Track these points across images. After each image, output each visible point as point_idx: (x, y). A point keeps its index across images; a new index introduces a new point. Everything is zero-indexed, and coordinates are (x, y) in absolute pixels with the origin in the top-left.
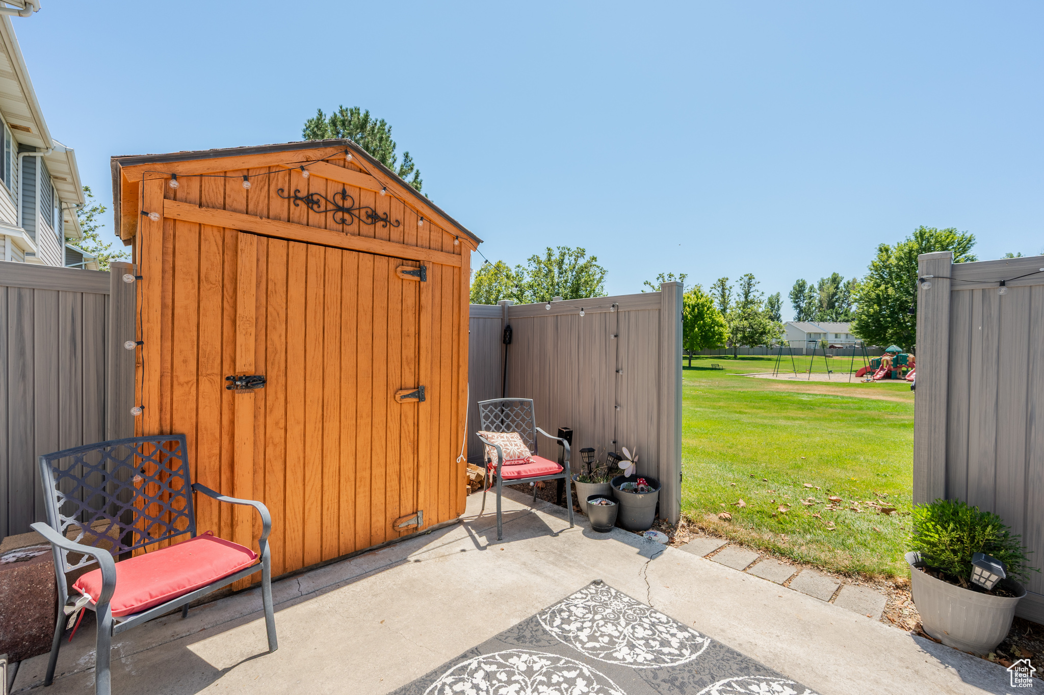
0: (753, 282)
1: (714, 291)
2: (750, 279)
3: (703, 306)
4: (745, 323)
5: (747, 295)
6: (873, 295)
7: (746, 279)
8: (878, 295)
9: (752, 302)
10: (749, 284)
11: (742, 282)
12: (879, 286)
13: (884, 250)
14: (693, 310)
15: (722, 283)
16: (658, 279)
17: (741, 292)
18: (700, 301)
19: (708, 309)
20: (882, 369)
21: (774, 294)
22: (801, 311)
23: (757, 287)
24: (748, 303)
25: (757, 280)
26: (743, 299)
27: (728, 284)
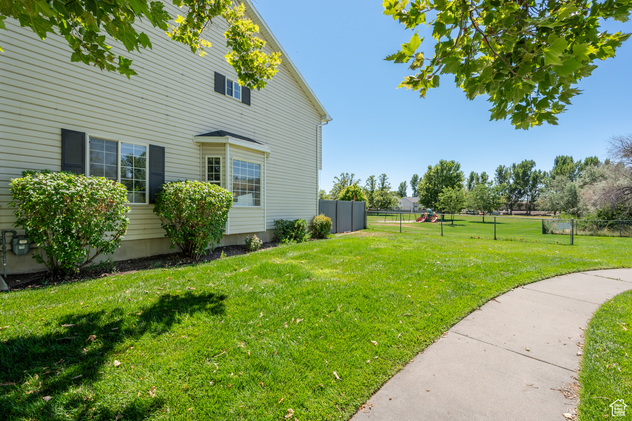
0: (386, 178)
1: (368, 182)
2: (384, 176)
3: (357, 191)
4: (382, 198)
5: (383, 184)
6: (425, 188)
7: (382, 176)
8: (426, 187)
9: (385, 188)
10: (384, 179)
11: (381, 178)
12: (426, 184)
13: (430, 168)
14: (353, 193)
15: (372, 178)
16: (341, 175)
17: (380, 182)
18: (356, 189)
19: (359, 193)
20: (424, 218)
21: (403, 182)
22: (415, 191)
23: (388, 180)
24: (383, 188)
25: (388, 177)
26: (381, 186)
27: (374, 179)
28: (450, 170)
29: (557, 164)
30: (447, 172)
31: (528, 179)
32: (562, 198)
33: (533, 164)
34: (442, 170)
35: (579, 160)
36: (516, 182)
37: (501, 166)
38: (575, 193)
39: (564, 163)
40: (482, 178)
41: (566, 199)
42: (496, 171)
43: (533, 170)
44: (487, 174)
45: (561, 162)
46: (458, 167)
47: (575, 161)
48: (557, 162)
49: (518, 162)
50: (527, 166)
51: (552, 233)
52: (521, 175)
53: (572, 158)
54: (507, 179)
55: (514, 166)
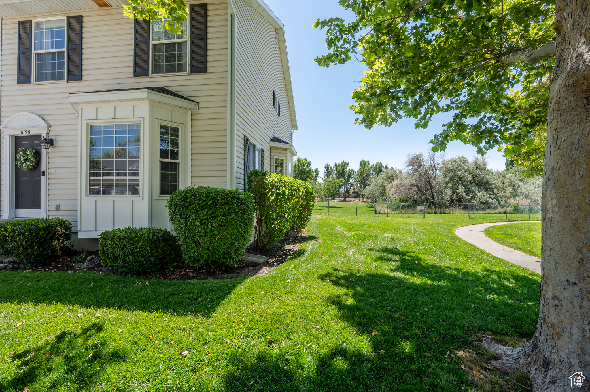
28: (304, 166)
29: (361, 166)
30: (302, 168)
31: (344, 175)
32: (377, 190)
33: (348, 164)
34: (299, 166)
35: (373, 164)
36: (338, 177)
37: (327, 164)
38: (384, 187)
39: (365, 165)
40: (315, 172)
41: (380, 191)
42: (325, 168)
43: (348, 169)
44: (318, 169)
45: (363, 164)
46: (309, 164)
47: (371, 164)
48: (361, 164)
49: (339, 162)
50: (344, 165)
51: (380, 213)
52: (341, 172)
53: (369, 162)
54: (331, 174)
55: (336, 165)
